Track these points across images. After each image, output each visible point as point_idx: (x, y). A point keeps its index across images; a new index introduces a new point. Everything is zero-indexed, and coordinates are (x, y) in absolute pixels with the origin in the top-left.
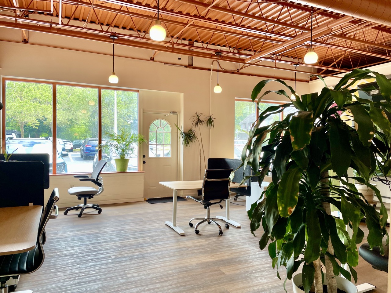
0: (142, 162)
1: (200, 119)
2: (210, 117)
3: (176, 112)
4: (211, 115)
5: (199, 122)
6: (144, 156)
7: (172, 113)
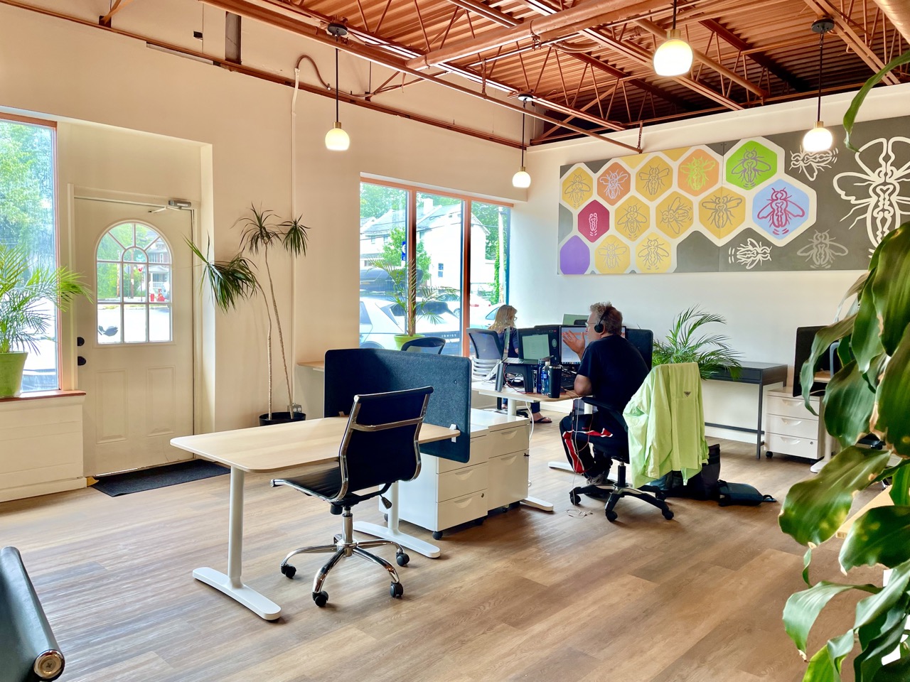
0: (74, 361)
1: (264, 228)
2: (295, 223)
3: (189, 203)
4: (296, 217)
5: (262, 235)
6: (80, 342)
7: (176, 205)
